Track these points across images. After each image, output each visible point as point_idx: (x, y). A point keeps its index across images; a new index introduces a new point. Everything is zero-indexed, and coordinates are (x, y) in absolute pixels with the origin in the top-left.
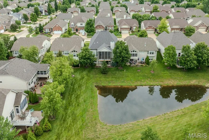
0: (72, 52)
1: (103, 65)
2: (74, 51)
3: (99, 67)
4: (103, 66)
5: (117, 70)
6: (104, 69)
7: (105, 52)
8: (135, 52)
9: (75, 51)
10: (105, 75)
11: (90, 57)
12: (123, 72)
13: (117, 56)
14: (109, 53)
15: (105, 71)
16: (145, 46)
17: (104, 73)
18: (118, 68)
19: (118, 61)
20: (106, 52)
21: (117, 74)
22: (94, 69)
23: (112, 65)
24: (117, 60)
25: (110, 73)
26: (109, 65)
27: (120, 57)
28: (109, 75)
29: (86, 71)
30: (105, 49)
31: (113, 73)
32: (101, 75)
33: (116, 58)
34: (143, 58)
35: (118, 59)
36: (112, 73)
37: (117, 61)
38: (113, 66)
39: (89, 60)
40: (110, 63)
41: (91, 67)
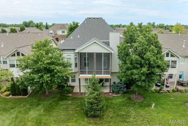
0: (14, 55)
1: (90, 89)
2: (18, 54)
3: (80, 97)
4: (91, 94)
5: (130, 102)
6: (92, 104)
7: (97, 53)
8: (172, 56)
9: (21, 54)
10: (98, 120)
11: (52, 67)
12: (146, 109)
13: (131, 64)
14: (108, 56)
15: (96, 110)
16: (184, 46)
17: (94, 117)
18: (130, 98)
19: (137, 76)
20: (99, 55)
21: (131, 119)
22: (65, 102)
23: (116, 90)
24: (132, 74)
25: (110, 113)
26: (107, 90)
27: (142, 66)
28: (110, 122)
29: (40, 107)
30: (95, 45)
31: (120, 113)
32: (84, 121)
33: (128, 69)
34: (181, 73)
35: (135, 71)
36: (118, 115)
37: (134, 77)
38: (118, 93)
39: (49, 75)
40: (108, 84)
41: (59, 96)
